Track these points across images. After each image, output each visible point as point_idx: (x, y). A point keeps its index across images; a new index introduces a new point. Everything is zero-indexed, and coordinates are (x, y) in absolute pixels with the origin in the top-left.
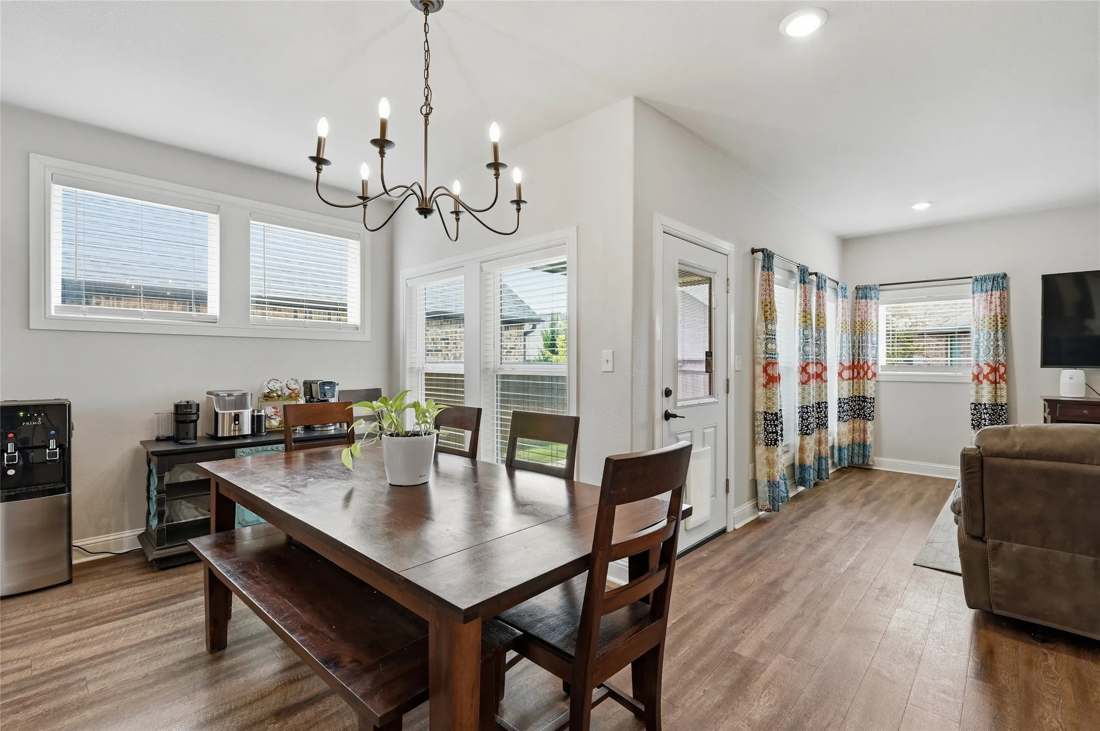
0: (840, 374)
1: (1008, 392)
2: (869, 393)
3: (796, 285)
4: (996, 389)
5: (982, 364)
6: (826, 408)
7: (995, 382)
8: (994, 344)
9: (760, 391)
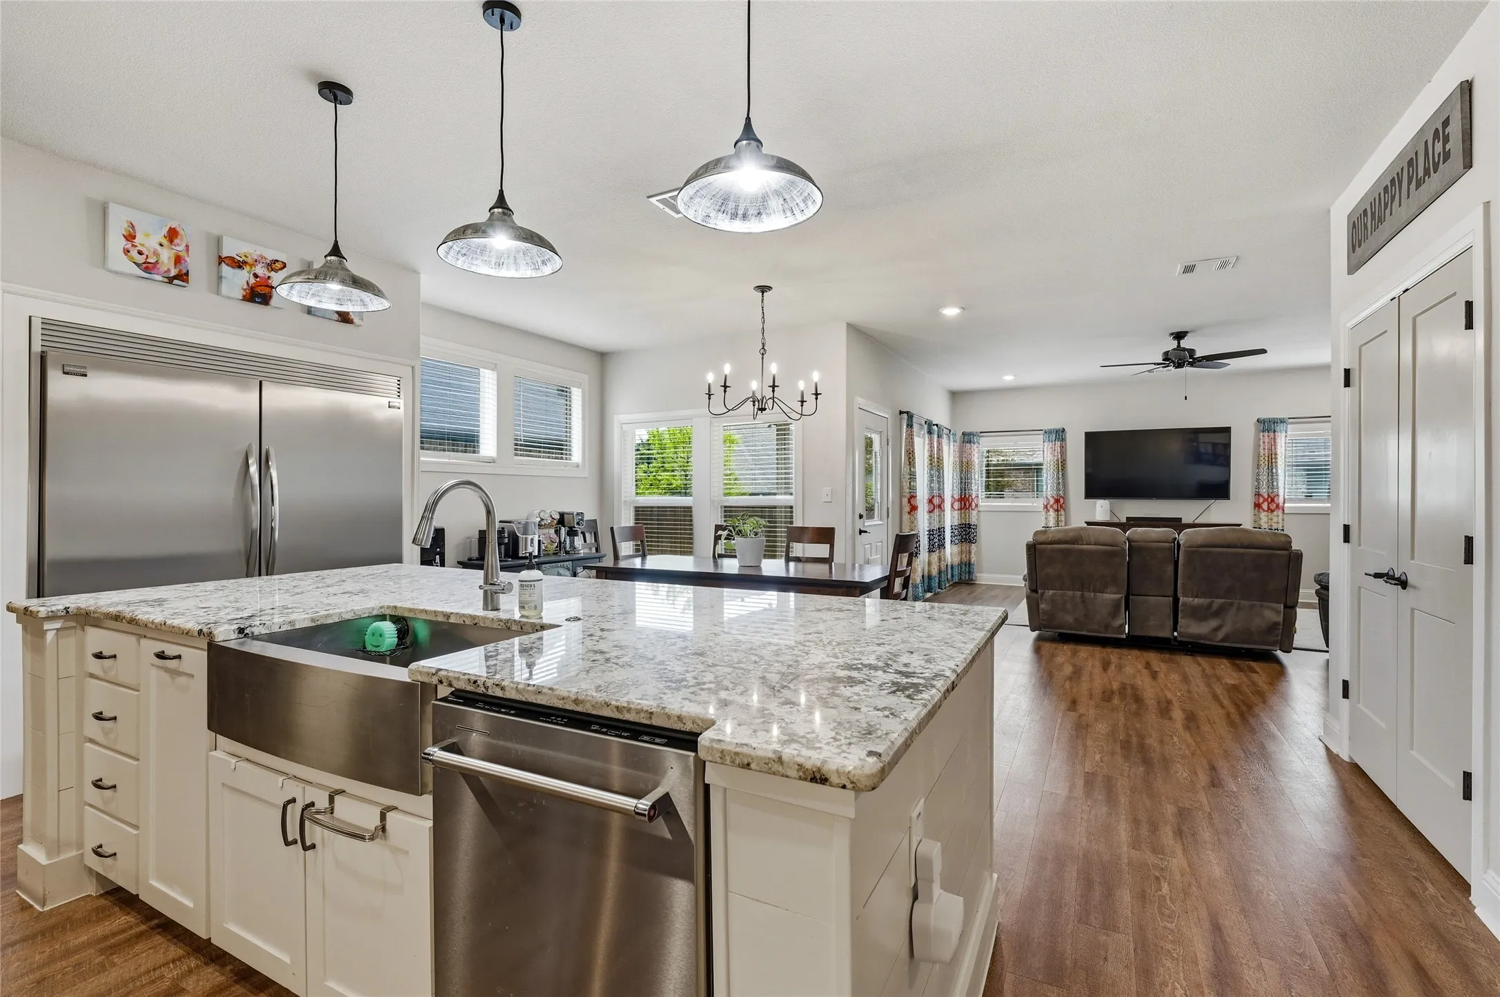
0: (952, 506)
1: (1065, 518)
2: (973, 521)
3: (924, 435)
4: (1058, 515)
5: (1049, 497)
6: (944, 532)
7: (1057, 511)
8: (1057, 482)
9: (906, 517)
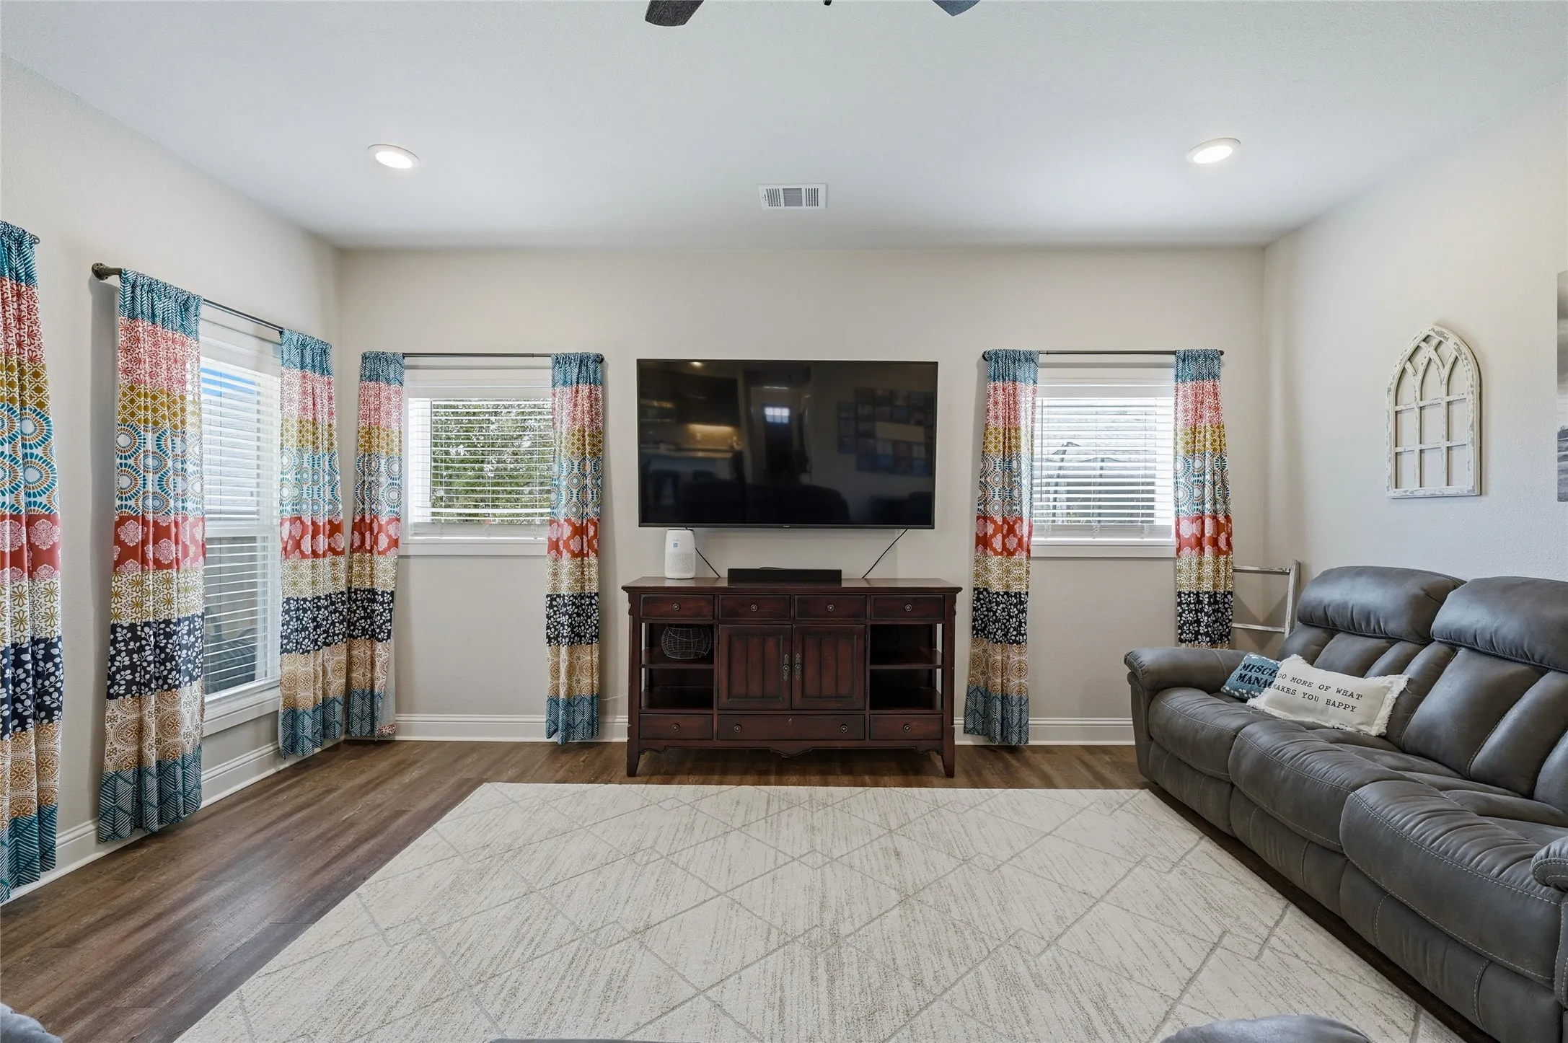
4: (582, 566)
5: (561, 521)
7: (580, 554)
8: (578, 483)
